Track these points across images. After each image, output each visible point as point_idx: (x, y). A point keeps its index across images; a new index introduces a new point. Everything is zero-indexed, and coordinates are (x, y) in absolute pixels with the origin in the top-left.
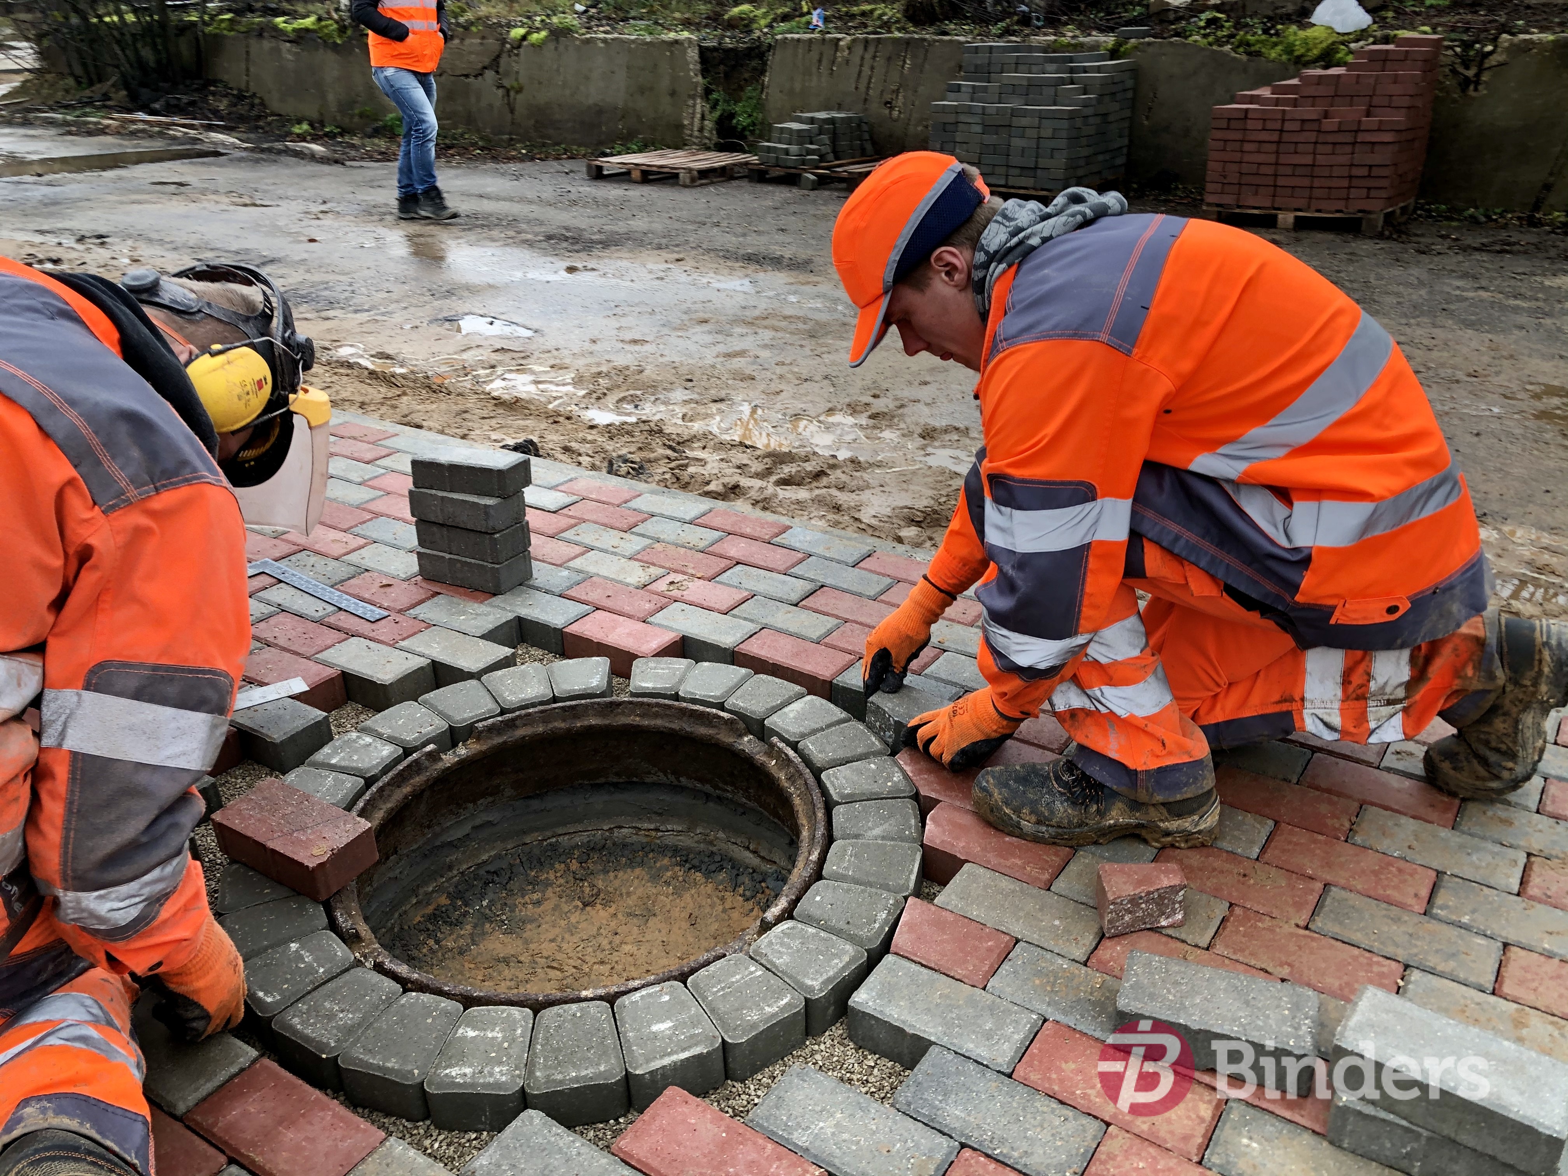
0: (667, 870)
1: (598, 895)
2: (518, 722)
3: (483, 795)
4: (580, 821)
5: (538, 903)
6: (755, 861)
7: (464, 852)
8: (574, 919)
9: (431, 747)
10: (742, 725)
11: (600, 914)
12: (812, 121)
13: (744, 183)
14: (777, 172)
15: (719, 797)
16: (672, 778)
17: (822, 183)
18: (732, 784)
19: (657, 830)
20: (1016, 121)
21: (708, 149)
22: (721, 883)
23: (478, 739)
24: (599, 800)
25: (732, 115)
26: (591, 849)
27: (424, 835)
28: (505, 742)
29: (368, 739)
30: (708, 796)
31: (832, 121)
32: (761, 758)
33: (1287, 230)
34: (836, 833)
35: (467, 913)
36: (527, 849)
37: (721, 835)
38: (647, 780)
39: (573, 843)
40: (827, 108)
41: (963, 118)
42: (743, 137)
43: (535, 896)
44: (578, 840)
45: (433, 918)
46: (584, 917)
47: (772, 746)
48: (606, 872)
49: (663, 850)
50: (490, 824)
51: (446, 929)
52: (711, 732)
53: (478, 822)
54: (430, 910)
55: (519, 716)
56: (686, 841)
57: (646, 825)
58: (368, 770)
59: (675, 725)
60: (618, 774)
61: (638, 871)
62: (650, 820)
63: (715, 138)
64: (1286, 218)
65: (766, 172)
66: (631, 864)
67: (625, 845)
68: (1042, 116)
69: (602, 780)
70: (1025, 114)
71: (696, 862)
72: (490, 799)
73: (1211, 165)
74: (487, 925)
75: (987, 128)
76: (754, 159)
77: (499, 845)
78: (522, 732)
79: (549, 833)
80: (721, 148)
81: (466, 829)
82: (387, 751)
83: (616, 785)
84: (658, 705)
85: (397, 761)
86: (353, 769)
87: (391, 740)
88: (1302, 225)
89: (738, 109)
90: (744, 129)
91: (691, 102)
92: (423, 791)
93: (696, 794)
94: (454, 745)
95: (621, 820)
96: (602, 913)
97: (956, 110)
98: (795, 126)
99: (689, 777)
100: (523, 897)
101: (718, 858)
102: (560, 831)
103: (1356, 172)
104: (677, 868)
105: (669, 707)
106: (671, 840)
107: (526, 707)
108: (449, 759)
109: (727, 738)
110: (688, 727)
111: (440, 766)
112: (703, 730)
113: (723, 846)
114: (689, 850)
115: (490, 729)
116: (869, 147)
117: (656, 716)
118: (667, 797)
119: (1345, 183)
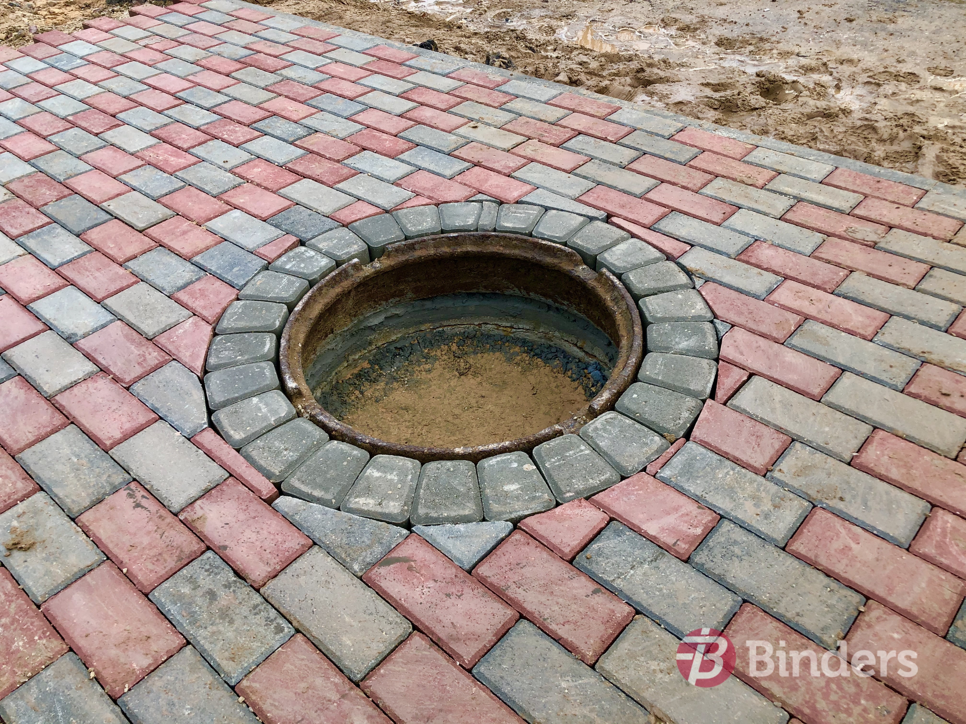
0: (518, 355)
1: (469, 368)
2: (416, 246)
3: (393, 296)
4: (459, 318)
5: (429, 371)
6: (581, 354)
7: (379, 334)
8: (453, 383)
9: (356, 260)
10: (579, 257)
11: (470, 381)
15: (557, 308)
16: (524, 293)
18: (568, 300)
19: (512, 327)
22: (556, 367)
23: (389, 256)
24: (472, 304)
26: (466, 337)
27: (352, 321)
28: (407, 260)
29: (312, 253)
30: (549, 307)
32: (592, 283)
34: (650, 346)
35: (380, 375)
36: (422, 334)
37: (557, 334)
38: (506, 293)
39: (454, 332)
43: (427, 367)
44: (457, 330)
45: (359, 376)
46: (460, 383)
47: (602, 275)
48: (475, 353)
49: (515, 341)
50: (397, 316)
51: (367, 384)
52: (556, 261)
53: (389, 314)
54: (356, 371)
55: (417, 242)
56: (532, 337)
57: (504, 324)
58: (311, 274)
59: (529, 255)
60: (485, 287)
61: (497, 354)
62: (507, 320)
66: (493, 349)
67: (489, 336)
69: (475, 291)
71: (538, 351)
72: (398, 299)
74: (395, 384)
77: (404, 331)
78: (419, 253)
79: (437, 325)
81: (381, 318)
82: (324, 262)
83: (484, 295)
84: (516, 239)
85: (331, 270)
86: (301, 273)
87: (327, 254)
92: (349, 292)
93: (541, 305)
94: (372, 260)
95: (487, 319)
96: (472, 381)
99: (536, 292)
100: (419, 366)
101: (553, 350)
102: (445, 323)
104: (524, 355)
105: (525, 241)
106: (521, 334)
107: (422, 235)
108: (368, 270)
109: (566, 266)
110: (538, 256)
111: (362, 274)
112: (548, 260)
113: (558, 341)
114: (533, 343)
115: (397, 250)
117: (515, 247)
118: (520, 305)
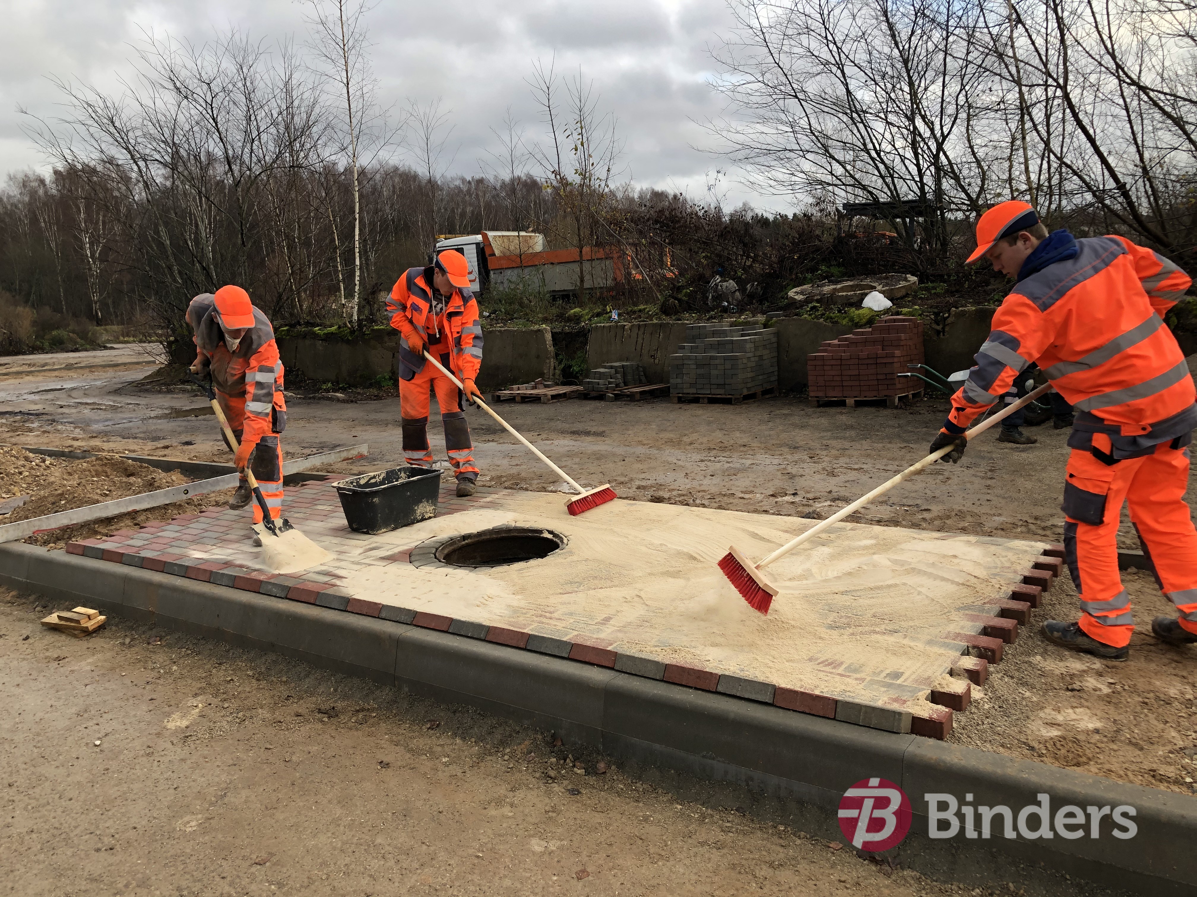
12: (611, 367)
13: (575, 400)
14: (593, 394)
17: (618, 397)
20: (712, 362)
21: (557, 384)
25: (570, 367)
31: (623, 366)
33: (852, 407)
40: (621, 360)
41: (686, 362)
42: (577, 378)
63: (562, 379)
64: (850, 401)
65: (589, 394)
68: (725, 358)
70: (716, 358)
73: (810, 378)
75: (699, 366)
76: (581, 388)
80: (564, 384)
88: (859, 404)
89: (573, 363)
90: (577, 373)
91: (548, 361)
97: (682, 358)
98: (602, 370)
103: (879, 377)
116: (643, 379)
119: (876, 383)
